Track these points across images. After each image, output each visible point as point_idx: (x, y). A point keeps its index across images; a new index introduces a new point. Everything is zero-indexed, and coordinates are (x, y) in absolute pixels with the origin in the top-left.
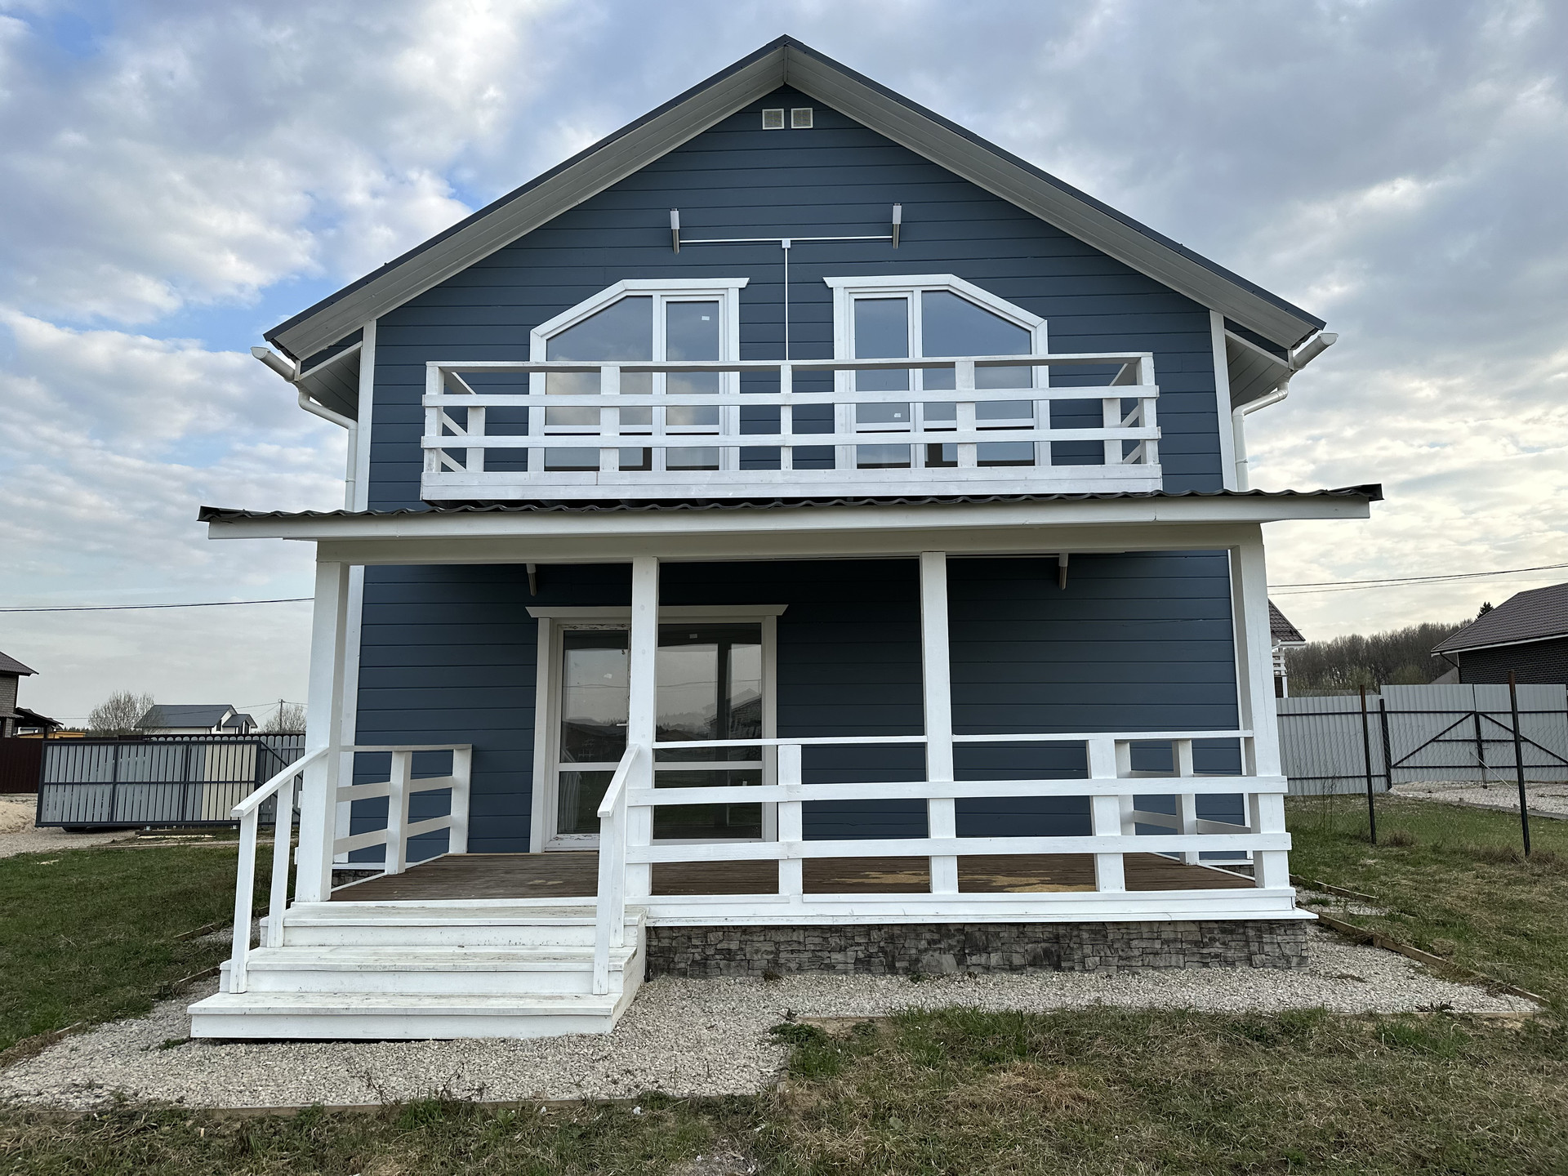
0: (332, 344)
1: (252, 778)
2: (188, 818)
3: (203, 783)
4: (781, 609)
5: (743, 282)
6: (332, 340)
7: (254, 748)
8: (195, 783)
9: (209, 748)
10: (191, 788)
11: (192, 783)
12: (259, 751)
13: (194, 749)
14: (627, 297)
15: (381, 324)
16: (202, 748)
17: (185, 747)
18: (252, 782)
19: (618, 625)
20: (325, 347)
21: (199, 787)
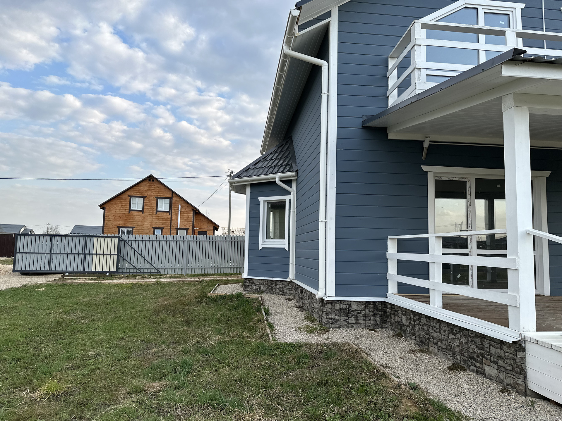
0: (315, 17)
1: (116, 253)
2: (86, 270)
3: (93, 254)
4: (548, 173)
5: (523, 6)
6: (315, 15)
7: (117, 239)
8: (89, 254)
9: (96, 239)
10: (87, 256)
11: (88, 254)
12: (119, 241)
13: (89, 239)
14: (466, 7)
15: (341, 9)
16: (92, 239)
17: (84, 238)
18: (116, 254)
19: (462, 178)
20: (311, 19)
21: (91, 256)
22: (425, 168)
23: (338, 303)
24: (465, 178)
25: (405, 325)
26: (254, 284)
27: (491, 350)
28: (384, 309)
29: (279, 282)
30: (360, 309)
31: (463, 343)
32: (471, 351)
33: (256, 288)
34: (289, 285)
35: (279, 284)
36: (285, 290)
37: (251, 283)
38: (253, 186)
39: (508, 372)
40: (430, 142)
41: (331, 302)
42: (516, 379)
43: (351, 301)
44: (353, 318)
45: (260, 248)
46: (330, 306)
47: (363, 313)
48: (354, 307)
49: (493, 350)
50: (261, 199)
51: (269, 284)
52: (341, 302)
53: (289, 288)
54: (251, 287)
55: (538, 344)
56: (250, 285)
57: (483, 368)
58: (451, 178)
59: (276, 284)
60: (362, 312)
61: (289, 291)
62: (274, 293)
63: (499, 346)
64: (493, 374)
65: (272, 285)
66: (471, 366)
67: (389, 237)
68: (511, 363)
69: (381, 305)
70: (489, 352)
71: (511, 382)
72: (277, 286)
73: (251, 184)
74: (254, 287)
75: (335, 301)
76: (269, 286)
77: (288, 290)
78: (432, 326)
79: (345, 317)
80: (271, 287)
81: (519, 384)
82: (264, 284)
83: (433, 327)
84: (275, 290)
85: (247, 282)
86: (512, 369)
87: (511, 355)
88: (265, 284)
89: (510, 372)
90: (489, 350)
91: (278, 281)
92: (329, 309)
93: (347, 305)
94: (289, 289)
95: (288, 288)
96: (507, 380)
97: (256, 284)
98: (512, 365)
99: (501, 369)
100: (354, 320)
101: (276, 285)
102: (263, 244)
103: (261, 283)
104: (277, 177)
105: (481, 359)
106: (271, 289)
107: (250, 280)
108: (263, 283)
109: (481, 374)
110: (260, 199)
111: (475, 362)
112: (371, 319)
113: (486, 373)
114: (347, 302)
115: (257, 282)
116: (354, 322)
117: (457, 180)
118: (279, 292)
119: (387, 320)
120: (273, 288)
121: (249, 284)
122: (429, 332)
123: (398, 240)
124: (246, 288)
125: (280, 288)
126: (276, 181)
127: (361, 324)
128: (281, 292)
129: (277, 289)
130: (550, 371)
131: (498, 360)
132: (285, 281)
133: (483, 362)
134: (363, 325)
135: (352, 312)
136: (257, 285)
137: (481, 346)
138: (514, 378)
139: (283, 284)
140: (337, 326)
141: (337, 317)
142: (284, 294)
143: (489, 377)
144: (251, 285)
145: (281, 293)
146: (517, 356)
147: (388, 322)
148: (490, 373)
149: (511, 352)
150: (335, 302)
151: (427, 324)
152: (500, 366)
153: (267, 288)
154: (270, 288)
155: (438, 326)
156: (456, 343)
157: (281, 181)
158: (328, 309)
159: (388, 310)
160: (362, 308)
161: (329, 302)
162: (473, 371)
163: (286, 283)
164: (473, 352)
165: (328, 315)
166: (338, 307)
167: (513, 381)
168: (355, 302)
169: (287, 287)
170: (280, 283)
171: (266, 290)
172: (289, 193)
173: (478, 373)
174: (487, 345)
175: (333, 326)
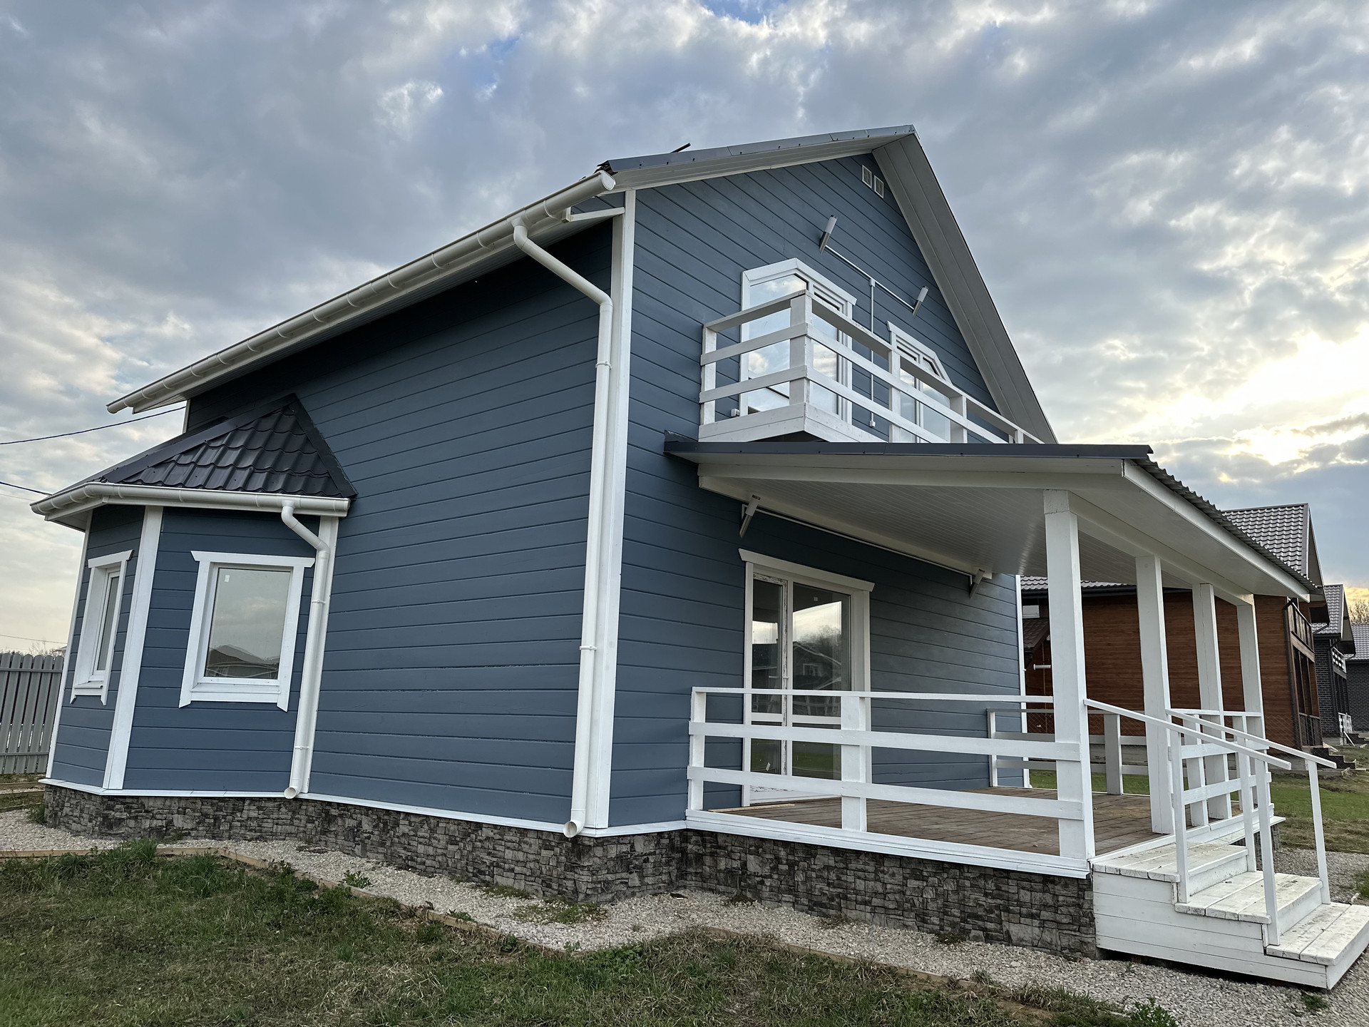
4: (871, 586)
5: (854, 300)
14: (795, 275)
15: (641, 198)
19: (779, 579)
22: (745, 554)
23: (614, 843)
24: (781, 580)
25: (756, 875)
26: (147, 811)
27: (1021, 895)
28: (683, 845)
29: (247, 802)
30: (648, 852)
31: (950, 892)
32: (971, 905)
33: (153, 825)
34: (283, 810)
35: (246, 808)
36: (265, 825)
37: (136, 812)
38: (171, 514)
39: (1063, 927)
40: (758, 508)
41: (603, 842)
42: (1083, 935)
43: (634, 835)
44: (635, 874)
45: (184, 701)
46: (599, 851)
47: (651, 859)
48: (639, 848)
49: (1025, 896)
50: (204, 558)
51: (208, 809)
52: (618, 839)
53: (282, 817)
54: (132, 823)
55: (1120, 874)
56: (128, 818)
57: (1002, 929)
58: (765, 577)
59: (234, 810)
60: (650, 857)
61: (280, 827)
62: (226, 835)
63: (1040, 887)
64: (1026, 935)
65: (217, 813)
66: (972, 931)
67: (695, 689)
68: (1069, 912)
69: (679, 839)
70: (1018, 900)
71: (1070, 943)
72: (239, 814)
73: (165, 507)
74: (147, 824)
75: (609, 838)
76: (206, 816)
77: (277, 824)
78: (852, 870)
79: (624, 875)
80: (216, 819)
81: (1089, 943)
82: (187, 810)
83: (854, 870)
84: (231, 827)
85: (118, 807)
86: (1071, 921)
87: (1068, 899)
88: (194, 810)
89: (1067, 928)
90: (1017, 897)
91: (243, 799)
92: (598, 860)
93: (629, 845)
94: (280, 821)
95: (278, 819)
96: (1063, 940)
97: (155, 812)
98: (1071, 915)
99: (1045, 925)
100: (637, 878)
101: (233, 813)
102: (196, 689)
103: (175, 808)
104: (288, 504)
105: (996, 915)
106: (215, 825)
107: (128, 800)
108: (185, 809)
109: (998, 940)
110: (197, 555)
111: (980, 923)
112: (664, 871)
113: (1012, 937)
114: (629, 838)
115: (161, 807)
116: (637, 883)
117: (773, 582)
118: (243, 832)
119: (688, 870)
120: (223, 820)
121: (125, 815)
122: (841, 882)
123: (708, 695)
124: (112, 829)
125: (247, 820)
126: (280, 514)
127: (648, 884)
128: (251, 830)
129: (239, 824)
130: (1143, 913)
131: (1041, 911)
132: (269, 799)
133: (1003, 919)
134: (651, 887)
135: (634, 861)
136: (158, 816)
137: (995, 892)
138: (1076, 936)
139: (259, 808)
140: (609, 896)
141: (610, 877)
142: (261, 836)
143: (1020, 943)
144: (136, 818)
145: (249, 835)
146: (1084, 899)
147: (691, 873)
148: (1021, 935)
149: (1070, 894)
150: (608, 841)
151: (836, 867)
152: (1044, 920)
153: (198, 823)
154: (212, 821)
155: (871, 868)
156: (929, 894)
157: (295, 515)
158: (595, 859)
159: (690, 847)
160: (651, 848)
161: (599, 841)
162: (976, 939)
163: (270, 804)
164: (975, 905)
165: (593, 875)
166: (613, 851)
167: (1073, 940)
168: (641, 837)
169: (275, 816)
170: (249, 805)
171: (192, 829)
172: (311, 551)
173: (989, 938)
174: (1013, 889)
175: (603, 898)
